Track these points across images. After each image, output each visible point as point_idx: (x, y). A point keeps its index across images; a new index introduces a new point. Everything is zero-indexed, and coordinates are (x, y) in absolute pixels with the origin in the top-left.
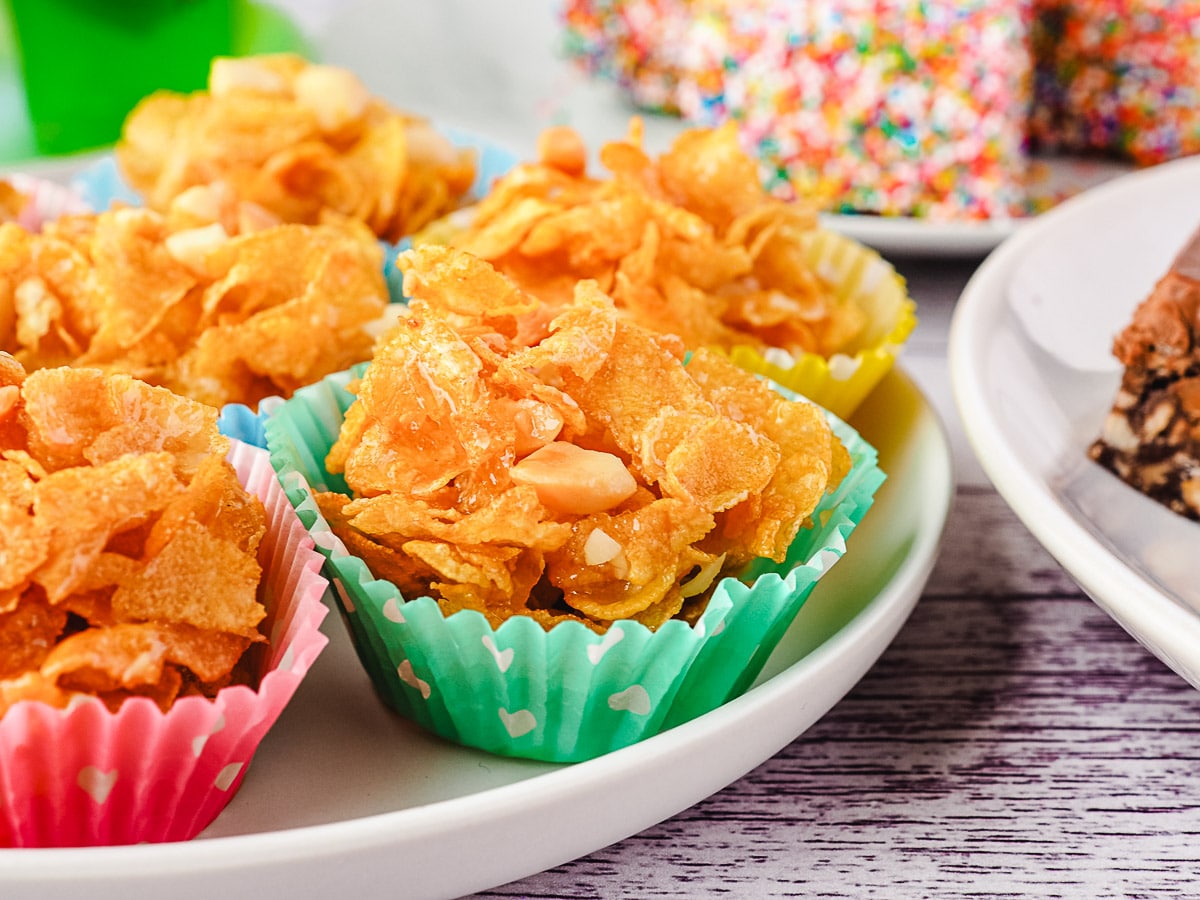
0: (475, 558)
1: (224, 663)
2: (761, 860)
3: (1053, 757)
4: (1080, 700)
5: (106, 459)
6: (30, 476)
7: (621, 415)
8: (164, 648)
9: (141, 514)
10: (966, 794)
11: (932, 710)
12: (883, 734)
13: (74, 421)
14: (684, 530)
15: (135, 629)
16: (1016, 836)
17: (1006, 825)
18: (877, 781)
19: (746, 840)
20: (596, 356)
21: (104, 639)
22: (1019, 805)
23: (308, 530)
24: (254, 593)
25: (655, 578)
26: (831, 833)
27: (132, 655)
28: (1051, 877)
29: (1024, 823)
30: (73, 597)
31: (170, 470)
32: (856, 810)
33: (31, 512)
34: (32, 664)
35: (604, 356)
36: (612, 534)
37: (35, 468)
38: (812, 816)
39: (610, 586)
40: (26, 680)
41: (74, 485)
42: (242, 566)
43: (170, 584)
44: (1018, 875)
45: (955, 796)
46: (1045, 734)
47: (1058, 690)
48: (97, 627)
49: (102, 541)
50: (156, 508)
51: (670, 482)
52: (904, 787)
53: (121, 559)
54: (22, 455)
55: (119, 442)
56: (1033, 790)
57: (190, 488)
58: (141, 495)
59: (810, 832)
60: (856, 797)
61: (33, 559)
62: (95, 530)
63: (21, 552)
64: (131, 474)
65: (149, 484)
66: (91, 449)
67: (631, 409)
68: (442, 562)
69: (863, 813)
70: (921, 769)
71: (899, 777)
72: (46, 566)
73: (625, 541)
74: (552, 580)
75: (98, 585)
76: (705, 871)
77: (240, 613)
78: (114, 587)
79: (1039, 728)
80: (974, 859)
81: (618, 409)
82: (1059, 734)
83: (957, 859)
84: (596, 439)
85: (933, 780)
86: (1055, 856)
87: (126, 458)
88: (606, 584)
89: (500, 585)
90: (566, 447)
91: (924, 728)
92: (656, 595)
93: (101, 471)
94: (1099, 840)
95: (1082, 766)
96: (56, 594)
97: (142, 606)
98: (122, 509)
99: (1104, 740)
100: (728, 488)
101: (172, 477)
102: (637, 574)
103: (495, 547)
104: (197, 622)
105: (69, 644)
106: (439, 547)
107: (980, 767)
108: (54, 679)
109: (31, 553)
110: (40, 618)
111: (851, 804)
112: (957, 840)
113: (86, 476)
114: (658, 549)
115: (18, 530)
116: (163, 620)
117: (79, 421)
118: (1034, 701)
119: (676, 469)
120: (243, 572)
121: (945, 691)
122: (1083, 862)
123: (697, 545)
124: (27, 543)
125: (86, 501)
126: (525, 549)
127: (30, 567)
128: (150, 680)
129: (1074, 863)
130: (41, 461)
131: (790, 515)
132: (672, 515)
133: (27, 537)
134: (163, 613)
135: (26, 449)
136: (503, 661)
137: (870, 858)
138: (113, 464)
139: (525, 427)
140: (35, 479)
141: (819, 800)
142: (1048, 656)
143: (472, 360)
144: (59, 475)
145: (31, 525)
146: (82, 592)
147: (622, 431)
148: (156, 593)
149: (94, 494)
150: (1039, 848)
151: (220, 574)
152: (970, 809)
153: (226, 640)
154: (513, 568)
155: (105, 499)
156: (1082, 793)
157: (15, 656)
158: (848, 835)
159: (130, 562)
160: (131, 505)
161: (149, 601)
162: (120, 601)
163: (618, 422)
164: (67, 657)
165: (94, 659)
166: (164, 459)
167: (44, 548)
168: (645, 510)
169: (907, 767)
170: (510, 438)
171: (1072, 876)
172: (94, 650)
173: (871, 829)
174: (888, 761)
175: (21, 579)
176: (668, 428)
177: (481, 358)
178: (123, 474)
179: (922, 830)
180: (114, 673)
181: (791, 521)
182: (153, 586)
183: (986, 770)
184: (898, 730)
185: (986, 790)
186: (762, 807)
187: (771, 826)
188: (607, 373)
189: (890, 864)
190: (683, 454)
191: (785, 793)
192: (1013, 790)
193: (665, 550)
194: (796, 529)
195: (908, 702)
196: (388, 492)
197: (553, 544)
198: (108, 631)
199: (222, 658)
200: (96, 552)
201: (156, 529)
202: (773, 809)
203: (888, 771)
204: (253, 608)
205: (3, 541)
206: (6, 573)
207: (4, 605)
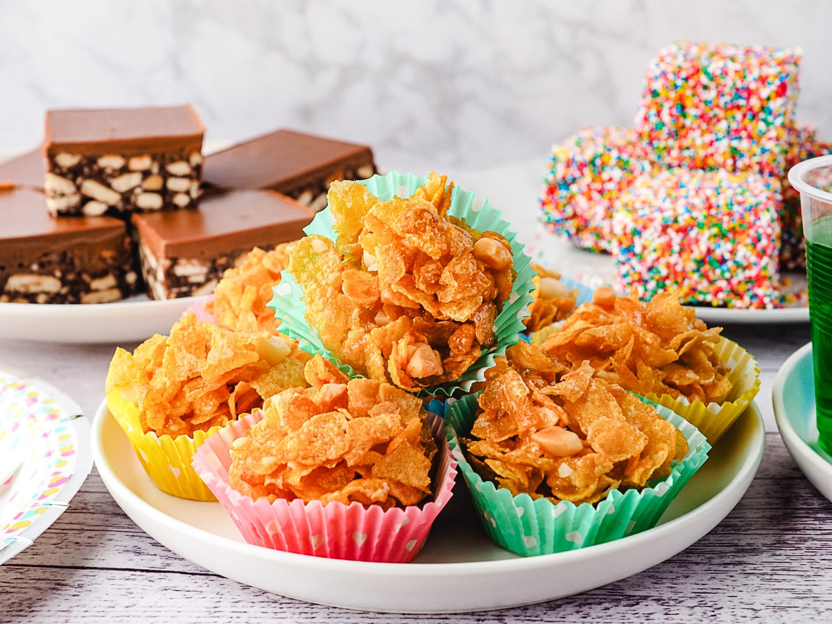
0: (513, 469)
1: (413, 499)
2: (687, 577)
3: (806, 541)
4: (816, 519)
5: (376, 415)
6: (347, 419)
7: (585, 418)
8: (389, 488)
9: (387, 437)
10: (770, 554)
11: (753, 522)
12: (732, 532)
13: (365, 399)
14: (600, 467)
15: (379, 481)
16: (792, 569)
17: (787, 565)
18: (731, 549)
19: (680, 570)
20: (578, 392)
21: (366, 482)
22: (792, 558)
23: (451, 450)
24: (427, 474)
25: (587, 486)
26: (714, 568)
27: (375, 490)
28: (807, 583)
29: (795, 564)
30: (356, 466)
31: (398, 421)
32: (724, 559)
33: (345, 432)
34: (340, 489)
35: (582, 393)
36: (570, 465)
37: (349, 416)
38: (706, 561)
39: (570, 489)
40: (336, 494)
41: (361, 423)
42: (424, 462)
43: (394, 466)
44: (793, 582)
45: (765, 554)
46: (802, 532)
47: (807, 515)
48: (365, 478)
49: (369, 446)
50: (392, 435)
51: (596, 446)
52: (743, 551)
53: (377, 454)
54: (344, 410)
55: (382, 409)
56: (798, 552)
57: (406, 430)
58: (386, 430)
59: (706, 567)
60: (724, 555)
61: (344, 449)
62: (368, 441)
63: (340, 446)
64: (383, 421)
65: (390, 426)
66: (371, 411)
67: (589, 416)
68: (497, 468)
69: (727, 561)
70: (750, 545)
71: (741, 548)
72: (347, 452)
73: (575, 469)
74: (548, 482)
75: (367, 463)
76: (664, 581)
77: (421, 480)
78: (373, 464)
79: (800, 530)
80: (775, 577)
81: (584, 416)
82: (808, 532)
83: (768, 577)
84: (573, 427)
85: (755, 549)
86: (809, 576)
87: (383, 415)
88: (569, 487)
89: (522, 481)
90: (559, 428)
91: (750, 529)
92: (588, 493)
93: (372, 419)
94: (826, 570)
95: (819, 544)
96: (350, 463)
97: (382, 473)
98: (378, 434)
99: (827, 534)
100: (623, 452)
101: (399, 424)
102: (577, 483)
103: (522, 465)
104: (404, 482)
105: (354, 482)
106: (497, 462)
107: (775, 544)
108: (347, 496)
109: (343, 447)
110: (344, 473)
111: (722, 557)
112: (768, 570)
113: (366, 420)
114: (589, 474)
115: (339, 438)
116: (391, 479)
117: (368, 399)
118: (797, 519)
119: (600, 442)
120: (424, 464)
121: (757, 515)
122: (820, 578)
123: (607, 475)
124: (342, 443)
125: (365, 430)
126: (534, 468)
127: (342, 452)
128: (381, 500)
129: (816, 578)
130: (352, 414)
131: (649, 467)
132: (595, 460)
133: (342, 441)
134: (390, 476)
135: (347, 408)
136: (519, 512)
137: (732, 576)
138: (378, 417)
139: (543, 418)
140: (348, 420)
141: (708, 556)
142: (802, 502)
143: (525, 389)
144: (357, 419)
145: (344, 437)
146: (361, 465)
147: (584, 425)
148: (389, 468)
149: (369, 427)
150: (801, 573)
151: (415, 464)
152: (772, 559)
153: (415, 491)
154: (530, 476)
155: (372, 430)
156: (819, 554)
157: (334, 487)
158: (721, 568)
159: (380, 455)
160: (382, 433)
161: (386, 471)
162: (375, 470)
163: (583, 421)
164: (351, 487)
165: (362, 490)
166: (397, 417)
167: (348, 446)
168: (584, 457)
169: (744, 543)
170: (535, 422)
171: (815, 583)
172: (362, 485)
173: (731, 566)
174: (736, 542)
175: (338, 457)
176: (601, 425)
177: (530, 389)
178: (380, 421)
179: (752, 566)
180: (368, 495)
181: (649, 469)
182: (388, 466)
183: (777, 545)
184: (739, 530)
185: (778, 552)
186: (685, 558)
187: (689, 565)
188: (583, 400)
189: (741, 579)
190: (604, 436)
191: (693, 553)
192: (789, 553)
193: (592, 475)
194: (651, 473)
195: (742, 520)
196: (485, 440)
197: (546, 467)
198: (368, 480)
199: (412, 497)
200: (367, 449)
201: (391, 443)
202: (689, 559)
203: (736, 545)
204: (426, 479)
205: (333, 441)
206: (333, 454)
207: (331, 465)
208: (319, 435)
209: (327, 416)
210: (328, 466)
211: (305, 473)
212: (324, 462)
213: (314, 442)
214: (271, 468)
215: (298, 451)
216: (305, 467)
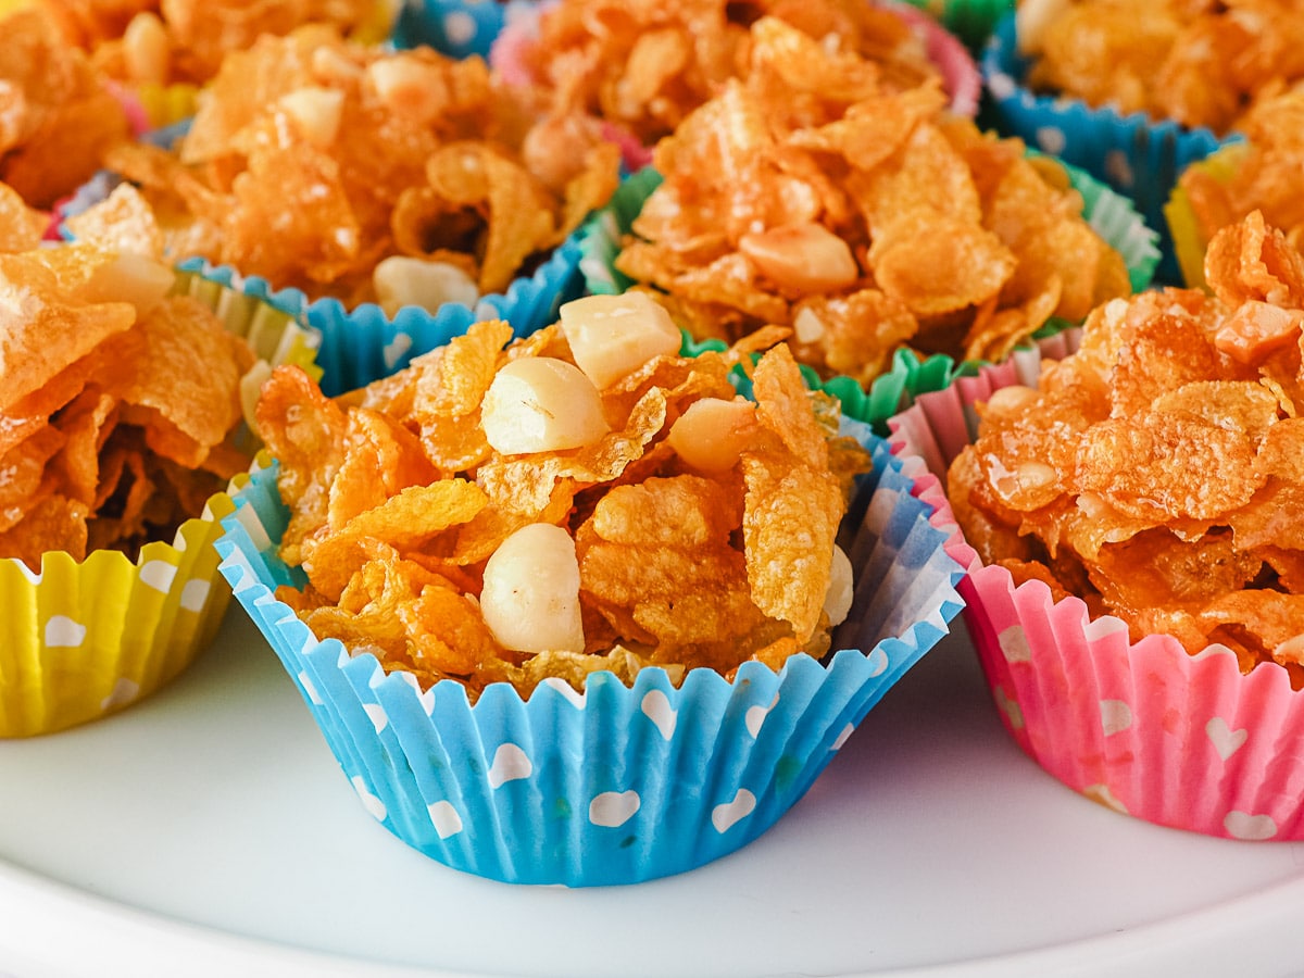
6: (1279, 412)
14: (889, 324)
33: (1255, 451)
35: (890, 149)
37: (1288, 407)
61: (1237, 499)
63: (1228, 487)
72: (1243, 511)
73: (831, 325)
84: (848, 229)
96: (1241, 542)
100: (952, 294)
109: (1235, 493)
114: (862, 340)
115: (1232, 464)
119: (893, 266)
123: (906, 343)
124: (1237, 481)
127: (1227, 506)
132: (877, 307)
133: (1239, 475)
139: (784, 202)
140: (1281, 416)
145: (1248, 463)
167: (1251, 491)
168: (853, 297)
170: (765, 210)
175: (1216, 515)
188: (890, 165)
205: (1214, 470)
206: (1204, 505)
207: (1189, 535)
208: (1182, 442)
209: (1223, 390)
210: (1182, 535)
211: (1116, 536)
212: (1173, 521)
213: (1162, 457)
214: (1034, 497)
215: (1111, 475)
216: (1119, 518)
